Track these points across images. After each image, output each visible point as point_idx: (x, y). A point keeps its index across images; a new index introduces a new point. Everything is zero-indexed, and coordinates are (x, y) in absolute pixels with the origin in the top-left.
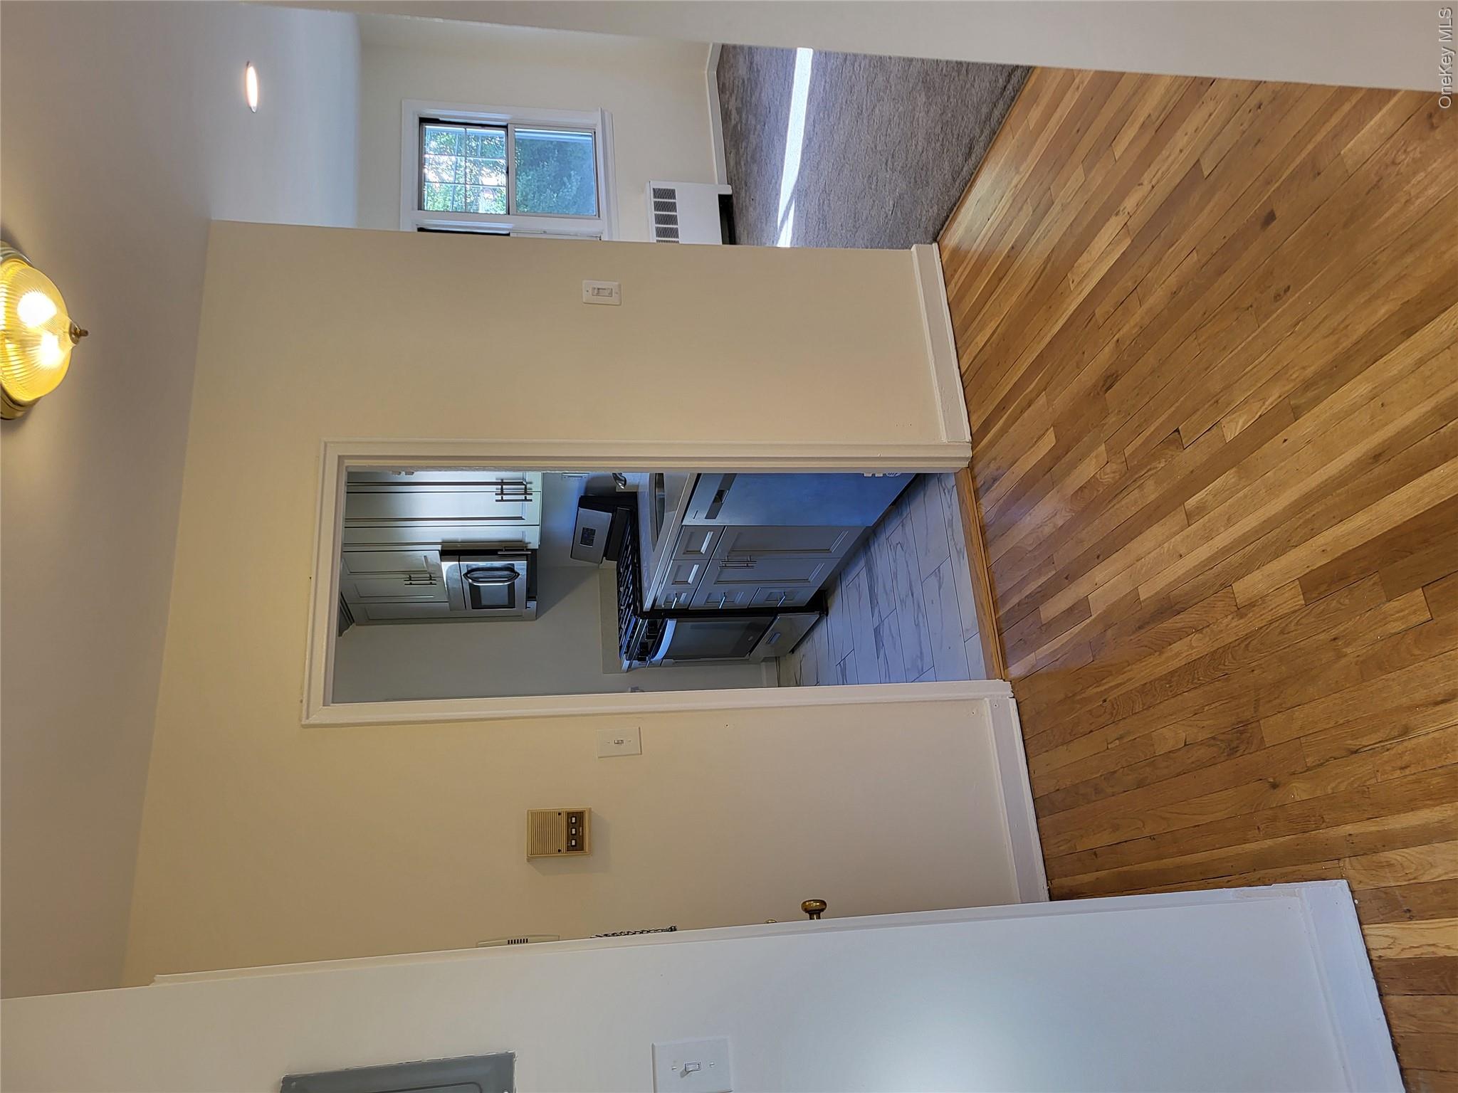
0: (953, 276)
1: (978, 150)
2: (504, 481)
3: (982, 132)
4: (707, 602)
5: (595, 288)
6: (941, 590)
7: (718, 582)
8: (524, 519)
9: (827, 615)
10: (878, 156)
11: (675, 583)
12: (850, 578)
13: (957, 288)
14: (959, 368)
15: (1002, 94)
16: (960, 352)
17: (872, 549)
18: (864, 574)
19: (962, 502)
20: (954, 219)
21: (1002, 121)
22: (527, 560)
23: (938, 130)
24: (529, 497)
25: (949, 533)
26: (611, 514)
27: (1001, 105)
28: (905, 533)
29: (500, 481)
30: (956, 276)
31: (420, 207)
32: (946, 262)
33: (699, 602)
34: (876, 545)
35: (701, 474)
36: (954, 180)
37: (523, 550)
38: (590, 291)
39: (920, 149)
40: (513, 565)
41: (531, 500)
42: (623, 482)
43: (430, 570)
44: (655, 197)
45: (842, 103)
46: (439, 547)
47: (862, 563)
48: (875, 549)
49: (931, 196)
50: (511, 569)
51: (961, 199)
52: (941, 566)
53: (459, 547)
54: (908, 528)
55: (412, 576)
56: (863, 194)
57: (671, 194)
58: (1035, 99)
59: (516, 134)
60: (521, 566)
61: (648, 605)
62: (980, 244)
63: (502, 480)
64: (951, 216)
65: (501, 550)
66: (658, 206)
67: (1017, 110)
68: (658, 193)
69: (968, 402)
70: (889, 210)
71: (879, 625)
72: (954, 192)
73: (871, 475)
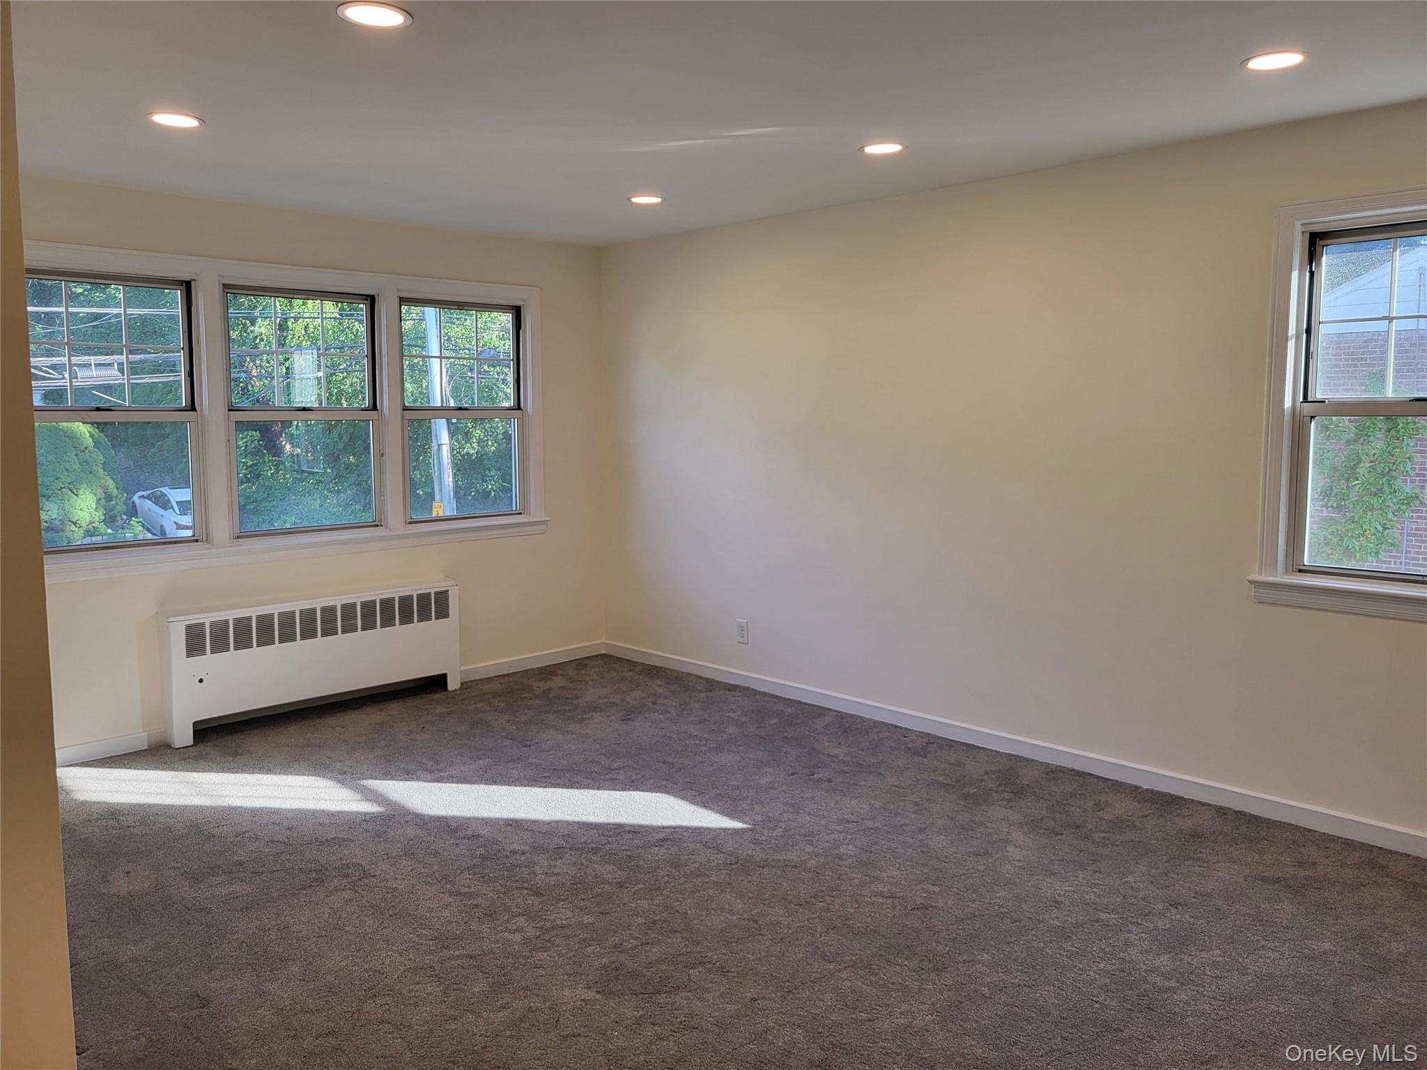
31: (403, 301)
44: (436, 593)
57: (443, 613)
59: (512, 420)
66: (424, 598)
68: (442, 597)
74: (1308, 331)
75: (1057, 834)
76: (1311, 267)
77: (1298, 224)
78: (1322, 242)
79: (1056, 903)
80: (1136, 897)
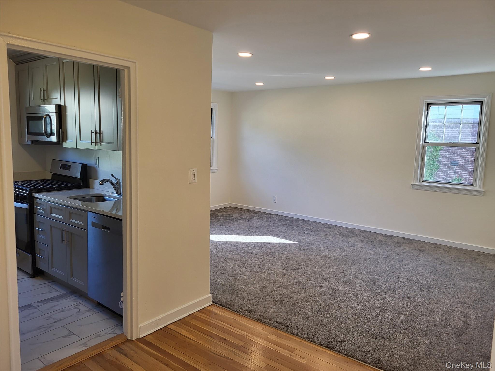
0: (203, 313)
1: (252, 315)
2: (101, 134)
3: (259, 316)
4: (38, 222)
5: (194, 173)
6: (63, 338)
7: (51, 227)
8: (80, 141)
9: (31, 277)
10: (232, 272)
11: (51, 208)
12: (54, 287)
13: (199, 316)
14: (169, 324)
15: (275, 321)
16: (175, 323)
17: (72, 296)
18: (58, 294)
19: (111, 340)
20: (224, 309)
21: (265, 323)
22: (57, 142)
23: (252, 296)
24: (94, 144)
25: (93, 336)
26: (79, 177)
27: (271, 322)
28: (85, 312)
29: (101, 132)
30: (204, 315)
32: (207, 309)
33: (38, 218)
34: (75, 298)
35: (122, 221)
36: (238, 307)
37: (62, 140)
38: (194, 171)
39: (242, 290)
40: (54, 135)
41: (92, 145)
42: (101, 184)
43: (49, 100)
45: (242, 255)
46: (63, 104)
47: (63, 292)
48: (73, 297)
49: (229, 298)
50: (52, 134)
51: (232, 311)
52: (75, 335)
53: (63, 113)
54: (89, 314)
55: (45, 92)
56: (217, 268)
58: (279, 336)
60: (54, 139)
61: (36, 195)
62: (220, 323)
63: (102, 133)
64: (225, 308)
65: (62, 131)
67: (271, 329)
69: (156, 332)
70: (216, 280)
71: (34, 307)
72: (234, 308)
73: (122, 295)
74: (426, 126)
75: (368, 243)
76: (427, 111)
77: (425, 101)
78: (430, 106)
79: (373, 255)
80: (389, 253)
